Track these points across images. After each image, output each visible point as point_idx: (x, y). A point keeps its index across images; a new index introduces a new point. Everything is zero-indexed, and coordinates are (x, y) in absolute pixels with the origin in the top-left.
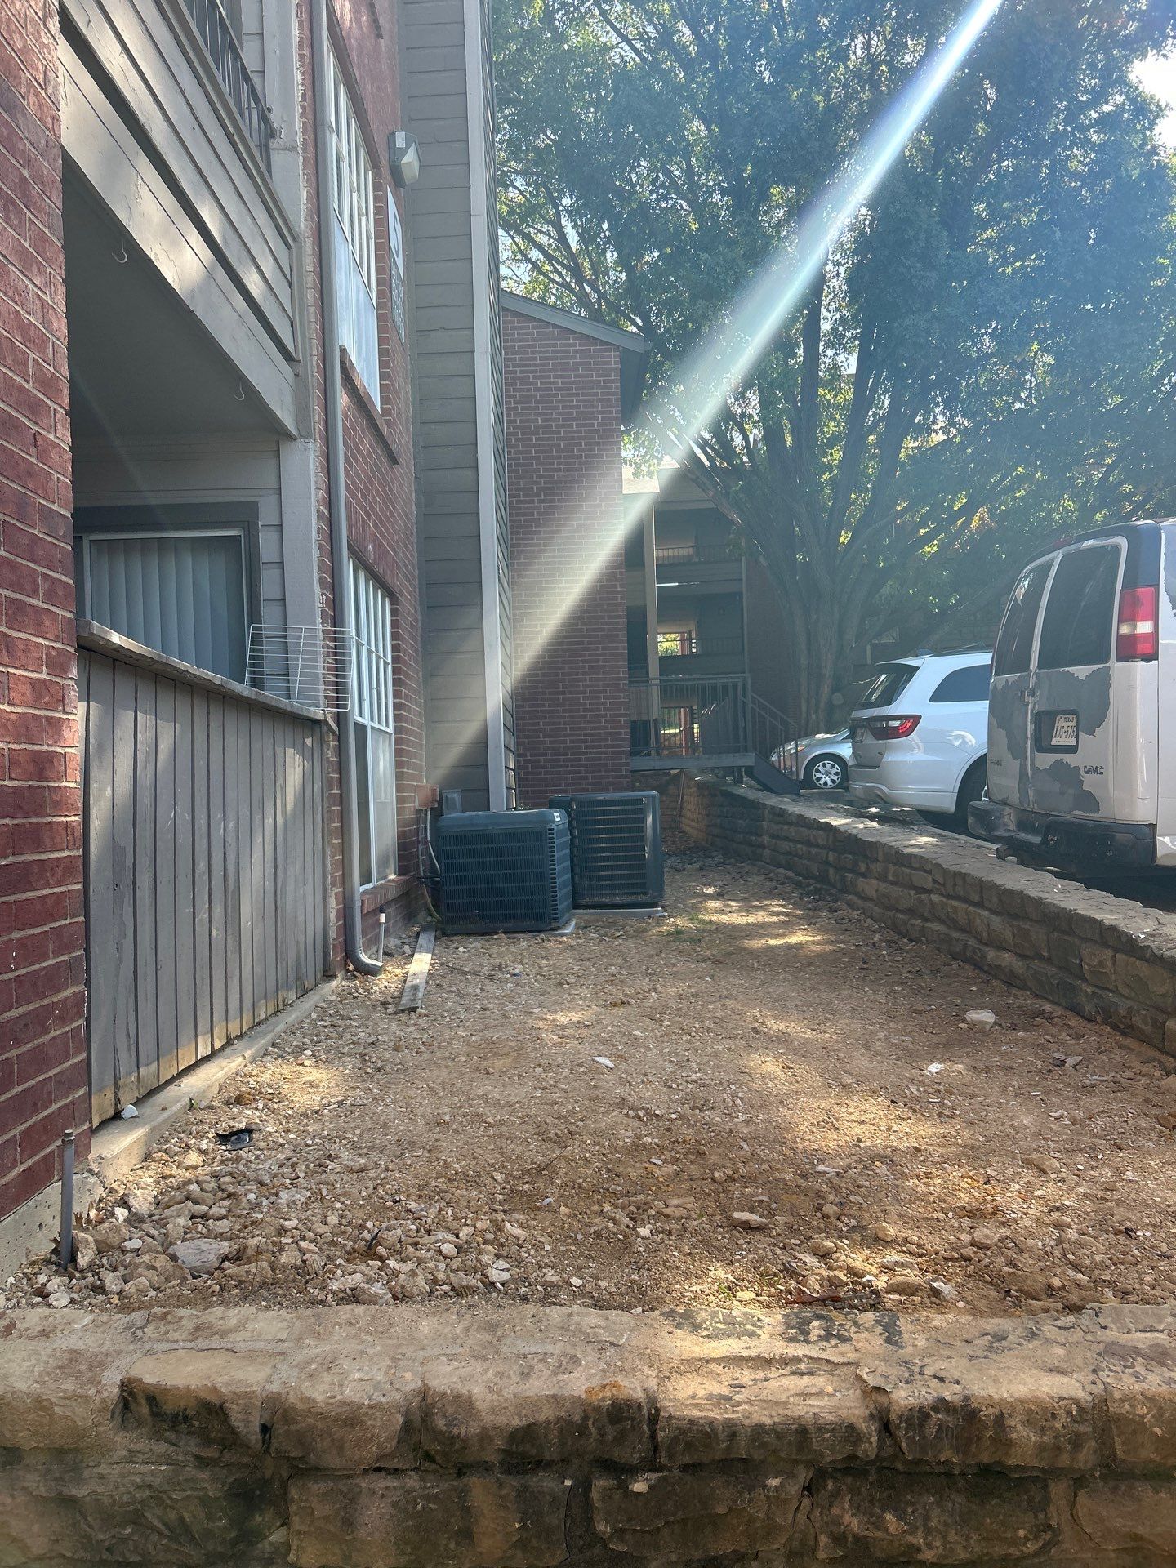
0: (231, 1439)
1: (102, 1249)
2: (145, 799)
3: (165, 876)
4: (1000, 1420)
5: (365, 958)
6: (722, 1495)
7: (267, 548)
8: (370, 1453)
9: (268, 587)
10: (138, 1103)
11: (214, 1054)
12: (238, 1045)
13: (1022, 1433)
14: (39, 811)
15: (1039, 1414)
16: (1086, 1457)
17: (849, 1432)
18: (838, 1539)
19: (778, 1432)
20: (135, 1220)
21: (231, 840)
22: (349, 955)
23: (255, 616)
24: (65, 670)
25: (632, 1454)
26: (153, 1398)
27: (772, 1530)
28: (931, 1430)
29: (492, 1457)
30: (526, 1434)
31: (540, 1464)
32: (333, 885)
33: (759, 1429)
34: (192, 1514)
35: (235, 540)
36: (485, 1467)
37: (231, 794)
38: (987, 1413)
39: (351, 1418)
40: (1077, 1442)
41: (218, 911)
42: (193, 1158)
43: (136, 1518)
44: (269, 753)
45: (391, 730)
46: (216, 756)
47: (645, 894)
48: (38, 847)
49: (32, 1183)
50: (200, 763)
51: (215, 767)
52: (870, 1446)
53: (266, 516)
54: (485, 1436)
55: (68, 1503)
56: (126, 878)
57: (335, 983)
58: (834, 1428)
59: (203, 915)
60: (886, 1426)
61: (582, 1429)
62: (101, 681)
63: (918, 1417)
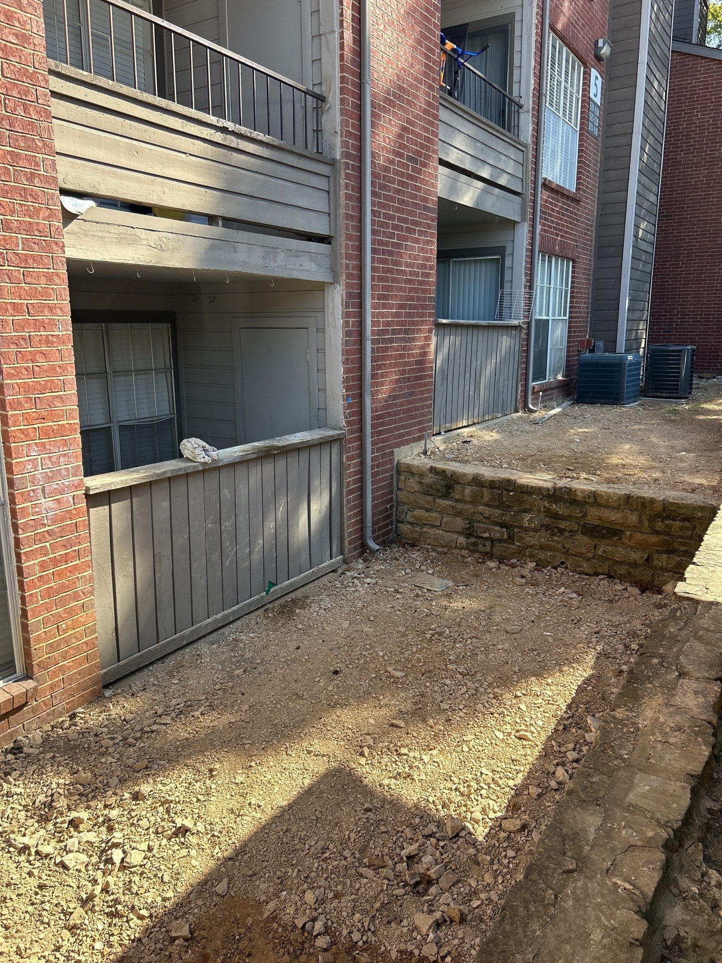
0: (446, 476)
1: (432, 453)
2: (451, 357)
3: (456, 377)
4: (575, 491)
5: (531, 406)
6: (525, 497)
7: (508, 263)
8: (467, 481)
9: (507, 277)
10: (445, 432)
11: (468, 426)
12: (477, 425)
13: (578, 493)
14: (425, 364)
15: (582, 491)
16: (591, 500)
17: (548, 489)
18: (545, 507)
19: (536, 488)
20: (440, 451)
21: (478, 368)
22: (525, 406)
23: (502, 287)
24: (432, 332)
25: (511, 488)
26: (435, 469)
27: (535, 505)
28: (563, 491)
29: (487, 485)
30: (492, 482)
31: (496, 488)
32: (521, 381)
33: (532, 487)
34: (440, 487)
35: (498, 259)
36: (487, 487)
37: (479, 354)
38: (573, 490)
39: (465, 475)
40: (589, 497)
41: (472, 387)
42: (455, 444)
43: (431, 487)
44: (495, 340)
45: (567, 318)
46: (475, 343)
47: (677, 393)
48: (424, 372)
49: (420, 438)
50: (469, 346)
51: (474, 347)
52: (551, 493)
53: (509, 251)
54: (486, 481)
55: (421, 483)
56: (445, 377)
57: (519, 414)
58: (545, 488)
59: (467, 388)
60: (555, 490)
61: (502, 482)
62: (441, 331)
63: (561, 488)
